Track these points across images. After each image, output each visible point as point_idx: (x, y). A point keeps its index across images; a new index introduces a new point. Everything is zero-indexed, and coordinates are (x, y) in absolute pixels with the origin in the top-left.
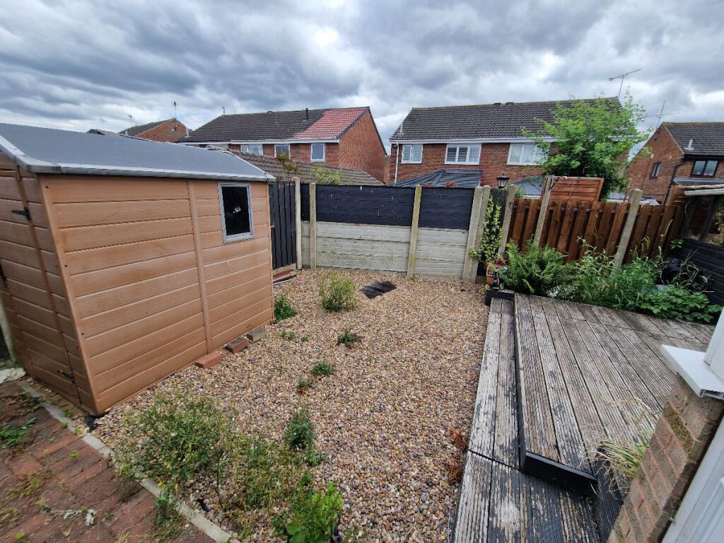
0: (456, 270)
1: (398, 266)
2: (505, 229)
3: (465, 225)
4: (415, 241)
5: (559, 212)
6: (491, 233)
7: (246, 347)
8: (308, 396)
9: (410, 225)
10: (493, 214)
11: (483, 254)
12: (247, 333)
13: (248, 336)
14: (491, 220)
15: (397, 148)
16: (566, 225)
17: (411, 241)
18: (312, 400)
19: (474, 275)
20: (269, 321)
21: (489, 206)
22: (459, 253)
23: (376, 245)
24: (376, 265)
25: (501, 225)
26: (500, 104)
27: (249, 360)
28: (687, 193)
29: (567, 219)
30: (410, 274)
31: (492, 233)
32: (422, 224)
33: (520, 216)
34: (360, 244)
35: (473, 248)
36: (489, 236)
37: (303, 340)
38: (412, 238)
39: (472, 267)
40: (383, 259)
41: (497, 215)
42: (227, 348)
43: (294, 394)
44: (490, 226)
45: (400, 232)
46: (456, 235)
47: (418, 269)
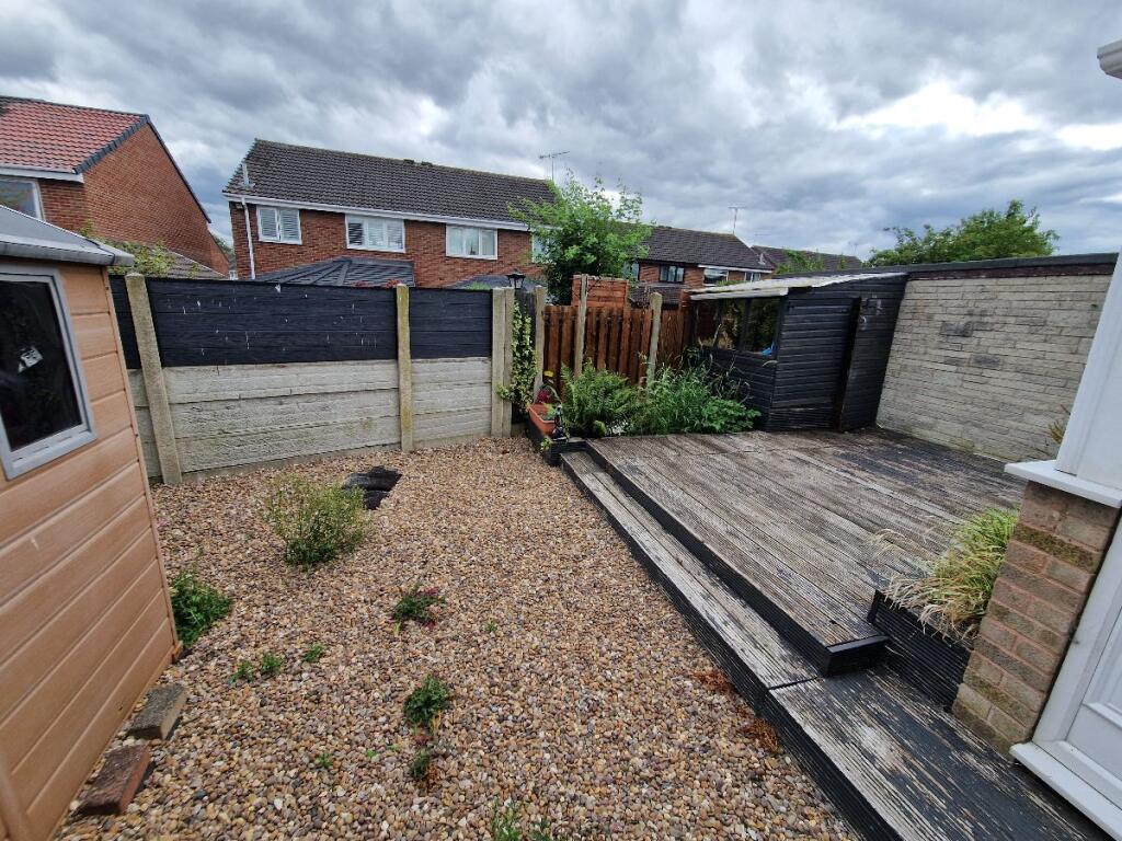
0: (478, 423)
1: (383, 433)
2: (539, 352)
3: (486, 351)
4: (408, 384)
5: (594, 323)
6: (522, 358)
7: (153, 766)
8: (449, 779)
9: (396, 357)
10: (522, 330)
11: (517, 392)
12: (128, 725)
13: (135, 733)
14: (521, 339)
15: (243, 210)
16: (602, 341)
17: (402, 385)
18: (467, 783)
19: (508, 427)
20: (168, 657)
21: (515, 318)
22: (481, 395)
23: (329, 401)
24: (339, 441)
25: (533, 345)
26: (412, 162)
27: (197, 799)
28: (693, 297)
29: (603, 333)
30: (407, 445)
31: (524, 358)
32: (418, 351)
33: (554, 331)
34: (292, 405)
35: (501, 382)
36: (521, 364)
37: (311, 657)
38: (401, 380)
39: (504, 413)
40: (348, 426)
41: (528, 331)
42: (87, 811)
43: (418, 800)
44: (520, 348)
45: (377, 372)
46: (473, 367)
47: (422, 433)
